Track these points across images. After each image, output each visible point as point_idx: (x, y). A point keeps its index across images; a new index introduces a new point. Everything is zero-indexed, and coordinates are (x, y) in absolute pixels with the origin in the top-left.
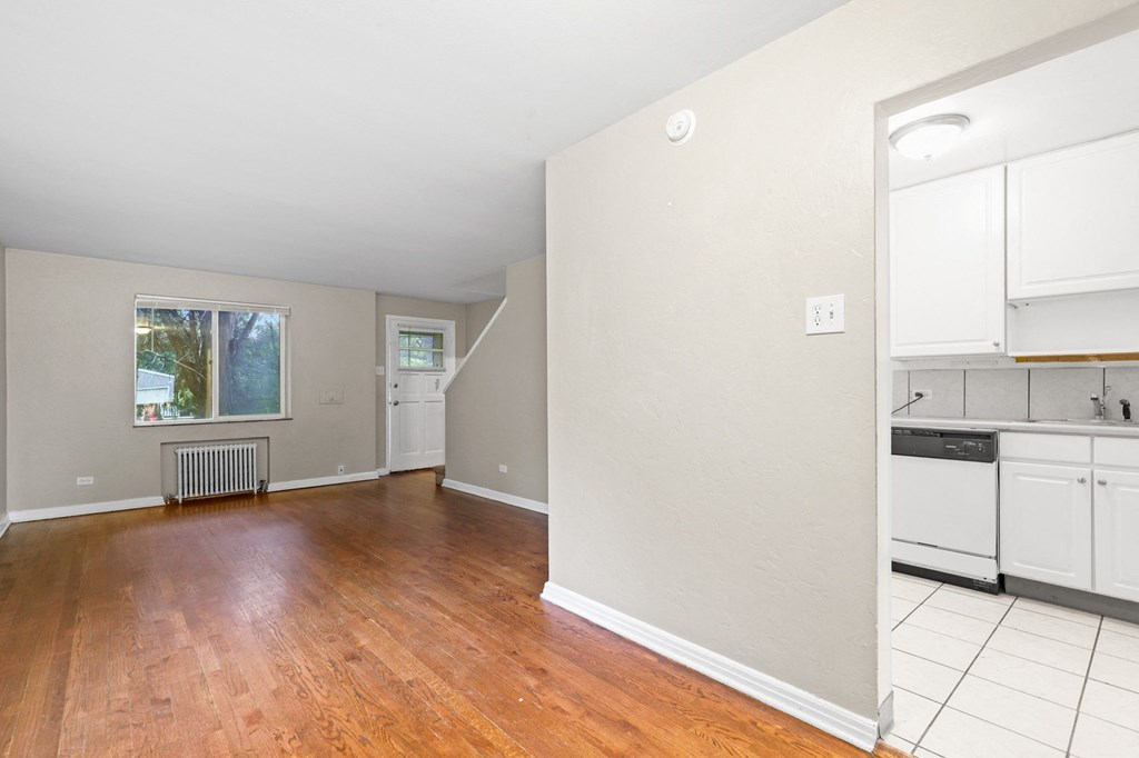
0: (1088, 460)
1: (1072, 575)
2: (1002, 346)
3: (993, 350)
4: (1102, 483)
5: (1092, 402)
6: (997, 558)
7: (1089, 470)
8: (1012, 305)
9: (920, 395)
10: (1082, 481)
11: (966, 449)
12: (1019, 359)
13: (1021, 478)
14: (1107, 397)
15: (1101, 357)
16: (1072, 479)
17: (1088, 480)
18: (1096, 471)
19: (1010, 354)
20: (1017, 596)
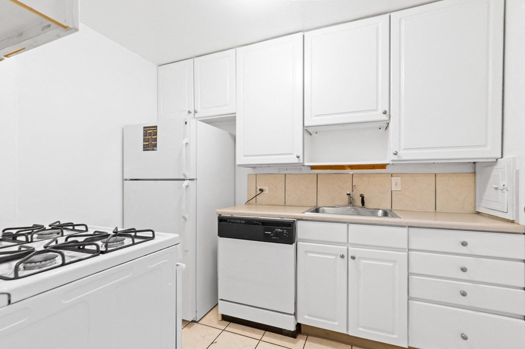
0: (345, 241)
1: (336, 323)
2: (301, 157)
3: (296, 161)
4: (353, 258)
5: (347, 196)
6: (295, 314)
7: (346, 248)
8: (307, 131)
9: (261, 190)
10: (342, 257)
11: (277, 234)
12: (313, 168)
13: (310, 255)
14: (354, 192)
15: (352, 167)
16: (337, 255)
17: (345, 255)
18: (350, 248)
19: (306, 164)
20: (308, 335)
